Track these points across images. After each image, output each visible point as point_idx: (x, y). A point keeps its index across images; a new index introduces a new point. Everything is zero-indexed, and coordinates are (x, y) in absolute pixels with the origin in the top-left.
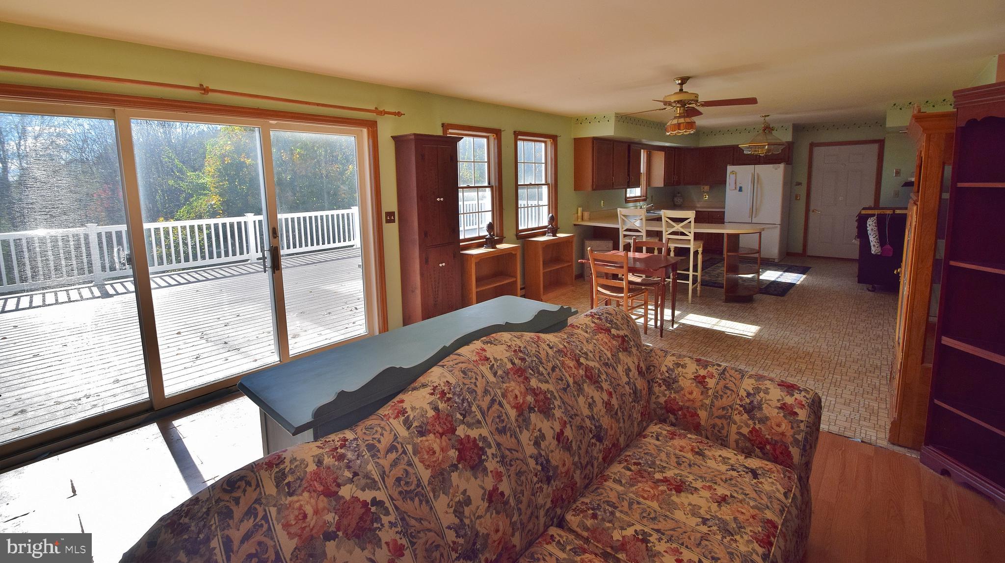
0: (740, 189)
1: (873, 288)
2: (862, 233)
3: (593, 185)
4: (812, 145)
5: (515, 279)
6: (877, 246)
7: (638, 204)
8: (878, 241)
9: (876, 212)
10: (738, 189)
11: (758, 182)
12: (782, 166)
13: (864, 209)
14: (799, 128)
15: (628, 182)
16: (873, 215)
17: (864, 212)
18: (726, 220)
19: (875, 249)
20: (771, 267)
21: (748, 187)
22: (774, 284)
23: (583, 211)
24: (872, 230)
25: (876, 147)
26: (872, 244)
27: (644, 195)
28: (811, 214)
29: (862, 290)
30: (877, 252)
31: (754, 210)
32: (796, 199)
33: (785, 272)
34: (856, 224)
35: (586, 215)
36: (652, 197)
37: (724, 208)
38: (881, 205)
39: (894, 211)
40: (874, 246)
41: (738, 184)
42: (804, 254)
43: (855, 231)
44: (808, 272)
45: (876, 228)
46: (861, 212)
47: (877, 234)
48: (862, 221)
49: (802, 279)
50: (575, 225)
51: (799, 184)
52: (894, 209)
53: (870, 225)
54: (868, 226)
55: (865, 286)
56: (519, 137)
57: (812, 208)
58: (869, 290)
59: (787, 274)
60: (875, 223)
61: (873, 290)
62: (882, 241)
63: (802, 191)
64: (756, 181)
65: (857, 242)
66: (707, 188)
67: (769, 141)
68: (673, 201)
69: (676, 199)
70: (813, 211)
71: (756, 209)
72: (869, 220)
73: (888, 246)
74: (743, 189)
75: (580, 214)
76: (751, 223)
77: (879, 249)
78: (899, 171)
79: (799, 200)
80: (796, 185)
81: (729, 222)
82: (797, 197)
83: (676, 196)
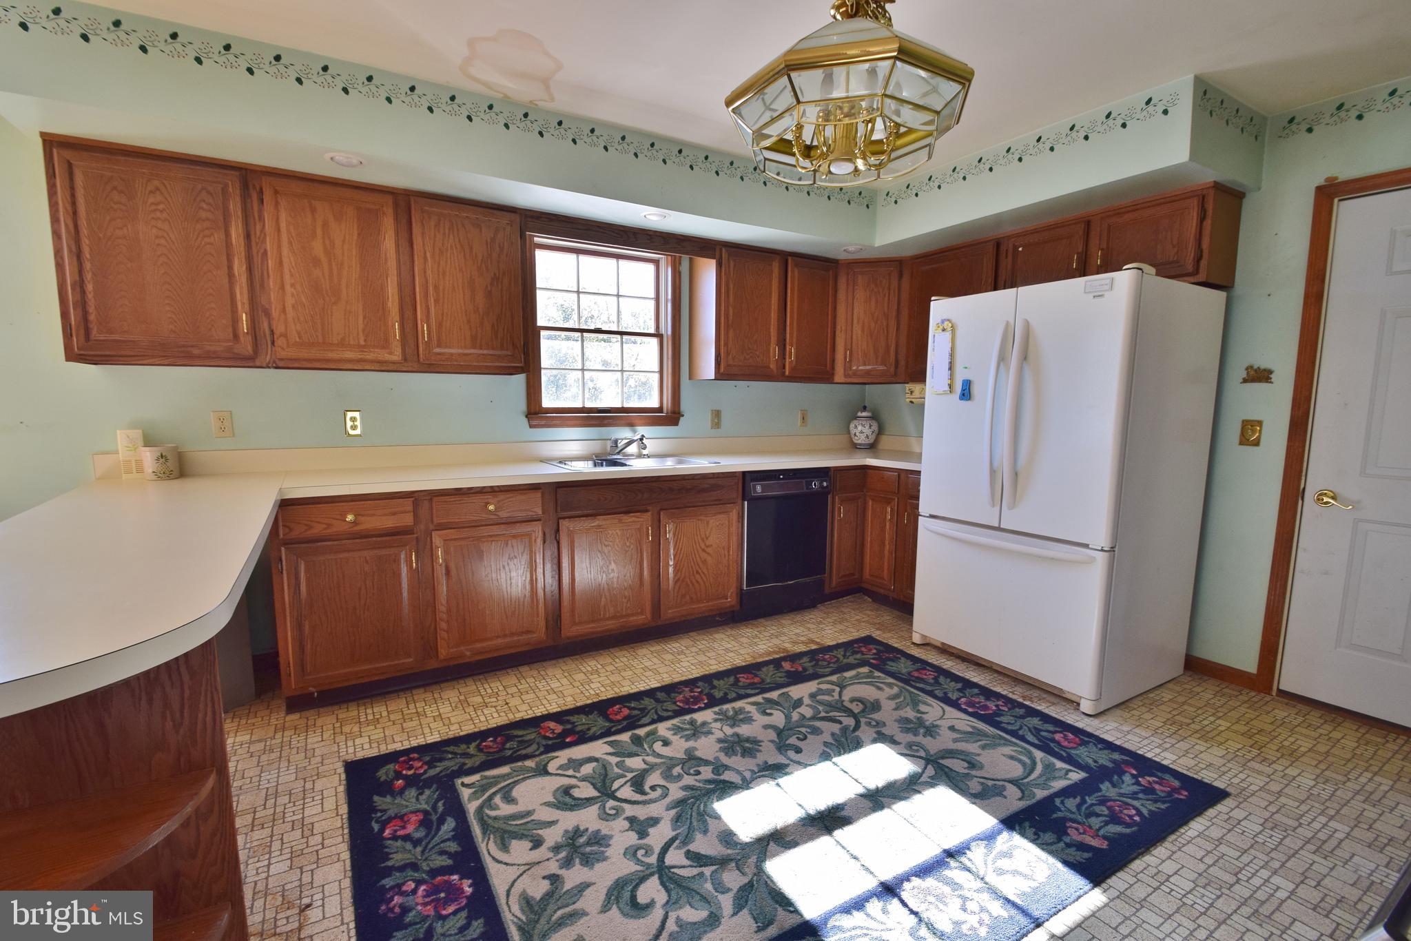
0: (966, 394)
4: (1331, 194)
10: (958, 387)
11: (1026, 356)
12: (1125, 283)
14: (1264, 125)
18: (924, 507)
28: (1309, 509)
32: (1244, 441)
41: (959, 368)
42: (1261, 682)
51: (1260, 376)
57: (1316, 479)
63: (1273, 407)
69: (852, 426)
70: (1320, 497)
74: (976, 390)
76: (999, 529)
79: (1257, 443)
80: (1245, 381)
81: (932, 516)
82: (1250, 433)
83: (856, 418)
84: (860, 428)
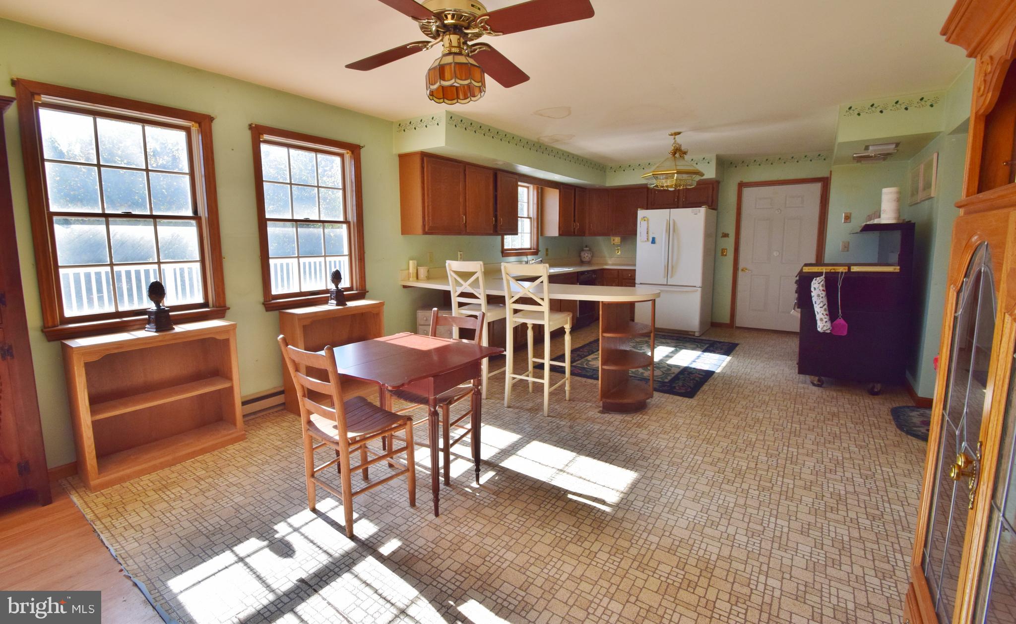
0: (653, 241)
1: (819, 381)
2: (804, 301)
3: (424, 226)
4: (742, 186)
5: (227, 385)
6: (825, 320)
7: (525, 259)
8: (827, 312)
9: (824, 269)
10: (651, 240)
11: (674, 231)
12: (702, 211)
13: (806, 265)
14: (724, 163)
15: (495, 226)
16: (819, 274)
17: (806, 269)
18: (637, 281)
19: (823, 324)
20: (687, 345)
21: (662, 239)
22: (686, 372)
23: (418, 265)
24: (819, 296)
25: (818, 186)
26: (818, 317)
27: (535, 246)
28: (740, 273)
29: (805, 386)
30: (825, 328)
31: (669, 269)
32: (722, 255)
33: (705, 351)
34: (795, 287)
35: (423, 271)
36: (547, 250)
37: (635, 265)
38: (827, 260)
39: (849, 269)
40: (821, 320)
41: (650, 233)
42: (731, 325)
43: (793, 297)
44: (734, 352)
45: (824, 293)
46: (802, 269)
47: (825, 302)
48: (804, 282)
49: (724, 364)
50: (405, 287)
51: (726, 235)
52: (849, 266)
53: (815, 289)
54: (812, 289)
55: (808, 378)
56: (266, 137)
57: (742, 265)
58: (814, 385)
59: (706, 354)
60: (822, 286)
61: (820, 385)
62: (832, 315)
63: (729, 243)
64: (671, 229)
65: (796, 314)
66: (617, 240)
67: (678, 168)
68: (580, 256)
69: (582, 254)
70: (742, 270)
71: (672, 267)
72: (814, 281)
73: (840, 321)
74: (657, 240)
75: (412, 270)
76: (667, 285)
77: (829, 325)
78: (849, 215)
79: (726, 255)
80: (722, 237)
81: (641, 284)
82: (723, 252)
83: (583, 250)
84: (586, 255)
